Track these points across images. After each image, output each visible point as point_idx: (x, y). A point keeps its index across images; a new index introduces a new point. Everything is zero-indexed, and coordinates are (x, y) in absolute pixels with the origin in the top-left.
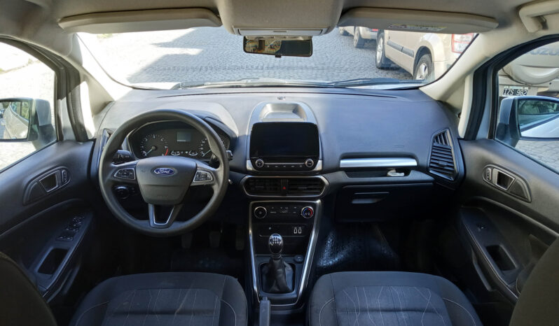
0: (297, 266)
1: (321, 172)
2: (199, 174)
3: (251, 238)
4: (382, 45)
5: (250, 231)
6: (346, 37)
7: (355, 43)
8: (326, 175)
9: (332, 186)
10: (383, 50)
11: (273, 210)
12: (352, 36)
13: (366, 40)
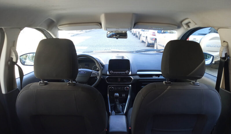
0: (123, 106)
1: (131, 75)
2: (93, 73)
3: (108, 97)
4: (156, 45)
5: (108, 95)
6: (143, 43)
7: (146, 45)
8: (133, 76)
9: (134, 80)
10: (157, 47)
11: (115, 88)
12: (145, 42)
13: (150, 44)
